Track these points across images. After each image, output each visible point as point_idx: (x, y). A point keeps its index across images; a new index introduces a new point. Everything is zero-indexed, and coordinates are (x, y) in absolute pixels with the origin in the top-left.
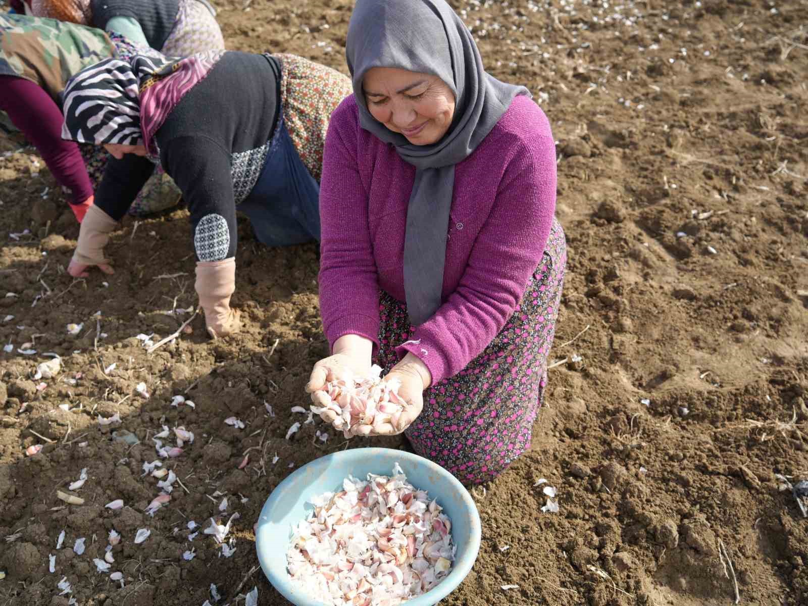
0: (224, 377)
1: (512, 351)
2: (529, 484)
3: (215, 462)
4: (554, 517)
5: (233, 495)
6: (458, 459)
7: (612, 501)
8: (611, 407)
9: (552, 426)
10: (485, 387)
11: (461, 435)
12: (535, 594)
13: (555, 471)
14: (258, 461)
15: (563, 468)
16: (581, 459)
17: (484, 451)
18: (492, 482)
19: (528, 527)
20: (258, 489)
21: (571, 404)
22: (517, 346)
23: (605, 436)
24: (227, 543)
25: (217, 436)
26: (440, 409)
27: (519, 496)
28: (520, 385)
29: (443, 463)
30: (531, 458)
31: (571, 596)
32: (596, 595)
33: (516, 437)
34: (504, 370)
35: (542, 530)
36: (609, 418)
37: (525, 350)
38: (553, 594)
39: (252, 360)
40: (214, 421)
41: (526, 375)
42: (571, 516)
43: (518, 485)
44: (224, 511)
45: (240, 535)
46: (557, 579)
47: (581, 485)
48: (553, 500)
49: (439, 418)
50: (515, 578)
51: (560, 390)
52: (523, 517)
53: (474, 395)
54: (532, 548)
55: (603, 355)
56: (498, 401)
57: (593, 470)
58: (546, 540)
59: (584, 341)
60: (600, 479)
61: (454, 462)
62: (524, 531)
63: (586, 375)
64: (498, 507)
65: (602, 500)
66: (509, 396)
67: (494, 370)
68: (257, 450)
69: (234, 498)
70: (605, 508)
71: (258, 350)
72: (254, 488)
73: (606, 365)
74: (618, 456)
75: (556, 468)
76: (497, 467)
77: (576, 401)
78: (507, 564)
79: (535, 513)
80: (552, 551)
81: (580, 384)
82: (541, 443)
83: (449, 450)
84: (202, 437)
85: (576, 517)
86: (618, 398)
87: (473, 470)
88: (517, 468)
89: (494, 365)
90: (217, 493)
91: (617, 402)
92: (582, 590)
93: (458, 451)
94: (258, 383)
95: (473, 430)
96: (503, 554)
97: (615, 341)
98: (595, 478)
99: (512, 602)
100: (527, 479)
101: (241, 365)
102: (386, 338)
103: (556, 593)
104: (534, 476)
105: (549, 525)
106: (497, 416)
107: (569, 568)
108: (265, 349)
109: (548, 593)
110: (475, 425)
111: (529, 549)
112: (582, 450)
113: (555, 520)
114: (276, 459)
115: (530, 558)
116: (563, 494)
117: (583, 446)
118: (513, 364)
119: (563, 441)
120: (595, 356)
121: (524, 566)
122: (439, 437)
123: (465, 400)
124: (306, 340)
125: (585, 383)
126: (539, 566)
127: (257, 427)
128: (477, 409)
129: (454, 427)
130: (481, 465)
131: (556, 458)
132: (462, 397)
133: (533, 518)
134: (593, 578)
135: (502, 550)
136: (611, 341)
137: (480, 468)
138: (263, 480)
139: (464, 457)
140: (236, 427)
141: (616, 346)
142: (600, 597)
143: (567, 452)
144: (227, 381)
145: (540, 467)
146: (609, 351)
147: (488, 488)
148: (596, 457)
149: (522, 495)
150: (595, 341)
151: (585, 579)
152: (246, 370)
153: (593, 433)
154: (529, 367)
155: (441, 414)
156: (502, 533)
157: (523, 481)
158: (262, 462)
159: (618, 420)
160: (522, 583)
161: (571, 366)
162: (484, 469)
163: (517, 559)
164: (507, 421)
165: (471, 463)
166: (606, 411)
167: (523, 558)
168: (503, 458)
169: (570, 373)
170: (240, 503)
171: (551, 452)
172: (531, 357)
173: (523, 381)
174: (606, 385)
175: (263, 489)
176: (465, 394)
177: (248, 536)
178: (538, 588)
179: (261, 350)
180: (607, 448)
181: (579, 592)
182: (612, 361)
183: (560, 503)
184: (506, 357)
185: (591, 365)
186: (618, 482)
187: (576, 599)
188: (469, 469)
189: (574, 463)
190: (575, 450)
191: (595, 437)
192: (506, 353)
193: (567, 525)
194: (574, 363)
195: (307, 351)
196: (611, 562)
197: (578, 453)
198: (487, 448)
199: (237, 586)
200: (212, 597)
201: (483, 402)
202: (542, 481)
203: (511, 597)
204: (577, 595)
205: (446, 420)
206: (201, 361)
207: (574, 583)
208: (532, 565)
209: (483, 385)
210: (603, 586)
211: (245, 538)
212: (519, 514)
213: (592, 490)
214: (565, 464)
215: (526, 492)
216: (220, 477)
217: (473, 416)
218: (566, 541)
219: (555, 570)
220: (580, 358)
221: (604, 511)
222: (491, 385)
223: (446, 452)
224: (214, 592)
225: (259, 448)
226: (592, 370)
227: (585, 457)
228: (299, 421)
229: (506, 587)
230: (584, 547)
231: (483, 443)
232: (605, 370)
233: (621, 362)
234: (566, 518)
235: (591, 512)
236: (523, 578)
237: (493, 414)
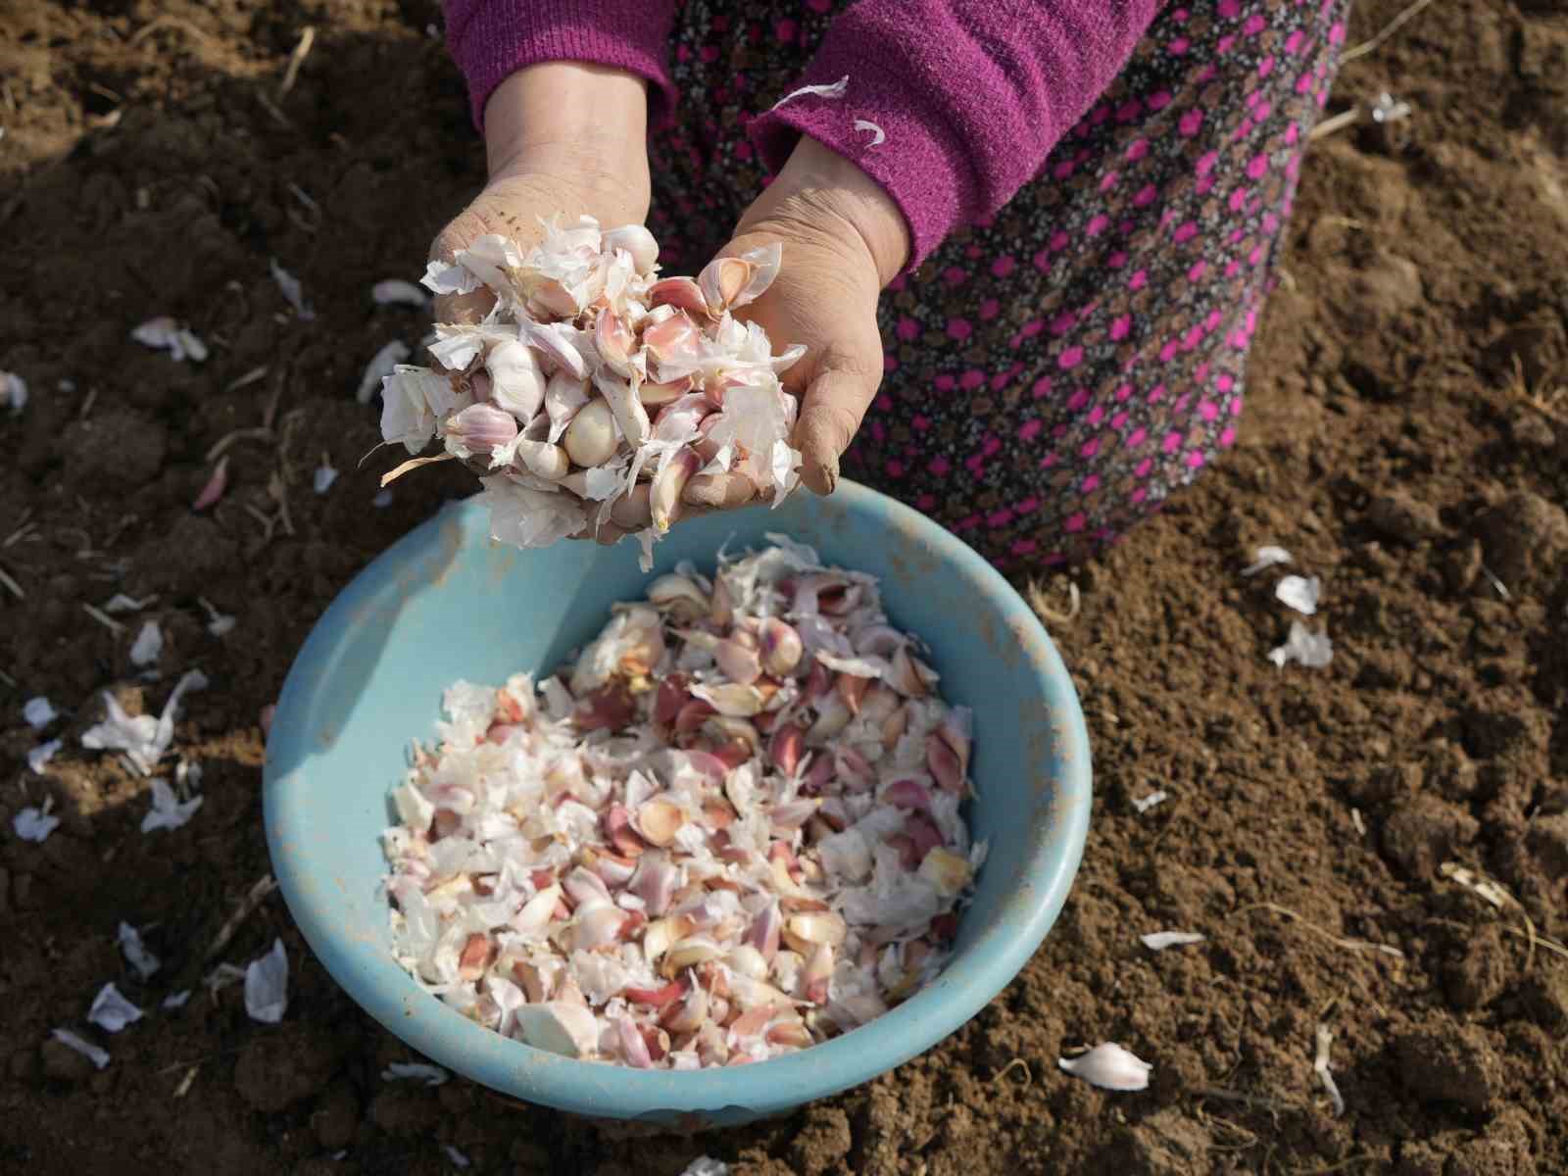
0: (118, 171)
1: (1200, 88)
2: (1223, 566)
3: (106, 486)
4: (1316, 684)
5: (179, 606)
6: (980, 488)
7: (1515, 626)
8: (1508, 288)
9: (1300, 357)
10: (1093, 230)
11: (999, 405)
12: (1260, 962)
13: (1311, 519)
14: (263, 482)
15: (1339, 508)
16: (1405, 475)
17: (1078, 461)
18: (1100, 561)
19: (1226, 721)
20: (266, 586)
21: (1372, 278)
22: (1222, 71)
23: (1487, 393)
24: (170, 776)
25: (111, 387)
26: (921, 311)
27: (1193, 610)
28: (1224, 219)
29: (928, 501)
30: (1231, 473)
31: (1381, 969)
32: (1472, 967)
33: (1192, 409)
34: (1167, 161)
35: (1272, 730)
36: (1499, 329)
37: (1249, 85)
38: (1322, 962)
39: (219, 110)
40: (97, 334)
41: (1246, 181)
42: (1371, 679)
43: (1187, 569)
44: (151, 665)
45: (213, 749)
46: (1334, 909)
47: (1404, 570)
48: (1311, 623)
49: (918, 344)
50: (1188, 909)
51: (1332, 224)
52: (1206, 689)
53: (1052, 259)
54: (1242, 797)
55: (1481, 98)
56: (1139, 279)
57: (1447, 515)
58: (1291, 767)
59: (1416, 43)
60: (1477, 553)
61: (969, 501)
62: (1216, 735)
63: (1421, 168)
64: (1120, 653)
65: (1479, 623)
66: (1180, 261)
67: (1131, 164)
68: (258, 444)
69: (181, 618)
70: (1489, 651)
71: (237, 66)
72: (253, 583)
73: (1491, 133)
74: (1532, 467)
75: (1315, 506)
76: (1120, 514)
77: (1385, 267)
78: (1160, 860)
79: (1247, 672)
80: (1314, 808)
81: (1400, 204)
82: (1262, 418)
83: (952, 459)
84: (55, 393)
85: (1389, 683)
86: (1535, 257)
87: (1036, 526)
88: (1183, 509)
89: (1132, 145)
90: (122, 601)
91: (1529, 269)
92: (1419, 944)
93: (986, 463)
94: (245, 192)
95: (1045, 387)
96: (1144, 820)
97: (1531, 43)
98: (1462, 545)
99: (1180, 992)
100: (1219, 547)
101: (181, 127)
102: (713, 39)
103: (1331, 960)
104: (1243, 536)
105: (1299, 714)
106: (1133, 337)
107: (1374, 869)
108: (266, 65)
109: (1306, 960)
110: (1053, 369)
111: (1236, 804)
112: (1406, 443)
113: (1320, 696)
114: (326, 477)
115: (1240, 835)
116: (1345, 601)
117: (1410, 430)
118: (1204, 140)
119: (1339, 410)
120: (1453, 101)
121: (1220, 863)
122: (917, 412)
123: (1015, 277)
124: (411, 33)
125: (1416, 196)
126: (1271, 864)
127: (253, 360)
128: (1059, 312)
129: (974, 378)
130: (1065, 508)
131: (1316, 470)
132: (1006, 265)
133: (1240, 689)
134: (1459, 904)
135: (1142, 806)
136: (1515, 45)
137: (1062, 518)
138: (283, 553)
139: (1007, 483)
140: (178, 355)
141: (1532, 64)
142: (1483, 974)
143: (1355, 450)
144: (132, 187)
145: (1262, 504)
146: (1504, 80)
147: (1085, 583)
148: (1454, 469)
149: (1204, 607)
150: (1457, 45)
151: (1430, 908)
152: (196, 144)
153: (1445, 383)
154: (1257, 150)
155: (923, 327)
156: (1138, 745)
157: (1203, 554)
158: (276, 489)
159: (1538, 335)
160: (1216, 925)
161: (1368, 137)
162: (1076, 523)
163: (1194, 838)
164: (1167, 354)
165: (1029, 505)
166: (1490, 305)
167: (1216, 835)
168: (1142, 483)
169: (1368, 163)
170: (208, 636)
171: (1303, 449)
172: (1266, 111)
173: (1233, 205)
174: (1490, 206)
175: (287, 587)
176: (1018, 257)
177: (239, 748)
178: (1269, 940)
179: (252, 69)
180: (1494, 436)
181: (1408, 954)
182: (1512, 121)
183: (1331, 634)
184: (1177, 114)
185: (1441, 136)
186: (1537, 558)
187: (1397, 977)
188: (1024, 525)
189: (1378, 490)
190: (1384, 442)
191: (1453, 398)
192: (1180, 96)
193: (1361, 712)
194: (1380, 127)
195: (415, 75)
196: (1523, 850)
197: (1392, 452)
198: (1088, 450)
199: (215, 932)
200: (129, 965)
201: (1084, 287)
202: (1271, 554)
203: (1178, 973)
204: (1401, 963)
205: (943, 351)
206: (33, 110)
207: (1394, 924)
208: (1246, 860)
209: (1086, 220)
210: (1492, 934)
211: (232, 761)
212: (1194, 676)
213: (1447, 587)
214: (1345, 495)
215: (1214, 596)
216: (130, 538)
217: (1045, 336)
218: (1361, 772)
219: (1325, 874)
220: (1403, 109)
221: (1484, 662)
222: (1117, 221)
223: (939, 465)
224: (134, 952)
225: (262, 433)
226: (1445, 154)
227: (1417, 468)
228: (401, 336)
229: (1156, 940)
230: (1428, 799)
231: (1076, 434)
232: (1487, 154)
233: (1545, 122)
234: (1357, 684)
235: (1441, 663)
236: (1217, 906)
237: (1119, 328)
